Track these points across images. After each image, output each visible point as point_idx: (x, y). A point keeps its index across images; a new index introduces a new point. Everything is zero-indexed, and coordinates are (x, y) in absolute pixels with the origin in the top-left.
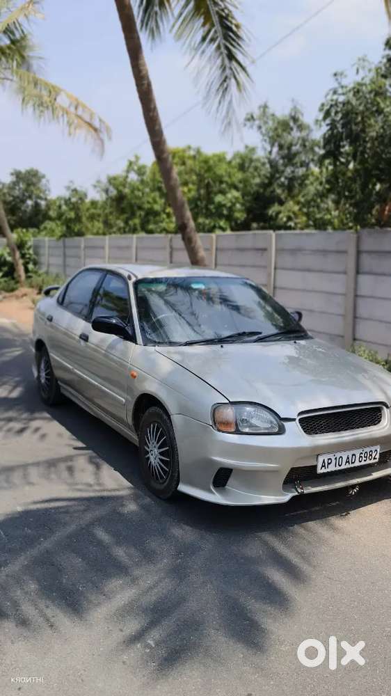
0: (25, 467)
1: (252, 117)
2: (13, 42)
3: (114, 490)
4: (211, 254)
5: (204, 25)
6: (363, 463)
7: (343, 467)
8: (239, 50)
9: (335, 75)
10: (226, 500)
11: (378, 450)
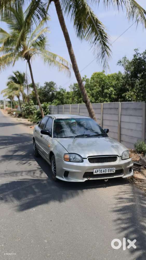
0: (22, 172)
1: (120, 62)
2: (41, 41)
3: (44, 178)
4: (101, 110)
5: (95, 35)
6: (109, 173)
7: (102, 173)
8: (107, 42)
9: (135, 50)
10: (67, 180)
11: (115, 169)
